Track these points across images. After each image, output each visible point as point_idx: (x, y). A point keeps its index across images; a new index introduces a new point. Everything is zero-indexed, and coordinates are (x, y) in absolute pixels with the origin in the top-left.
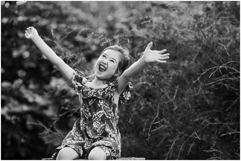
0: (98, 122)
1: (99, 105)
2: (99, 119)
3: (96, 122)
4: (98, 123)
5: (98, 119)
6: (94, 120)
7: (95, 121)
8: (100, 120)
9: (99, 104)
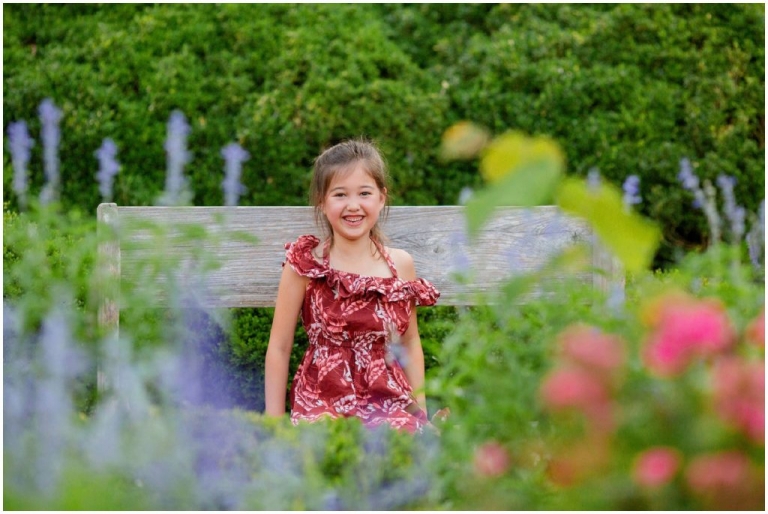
0: (365, 353)
1: (374, 315)
2: (368, 346)
3: (362, 352)
4: (365, 357)
5: (365, 345)
6: (357, 346)
7: (358, 350)
8: (370, 347)
9: (376, 314)
